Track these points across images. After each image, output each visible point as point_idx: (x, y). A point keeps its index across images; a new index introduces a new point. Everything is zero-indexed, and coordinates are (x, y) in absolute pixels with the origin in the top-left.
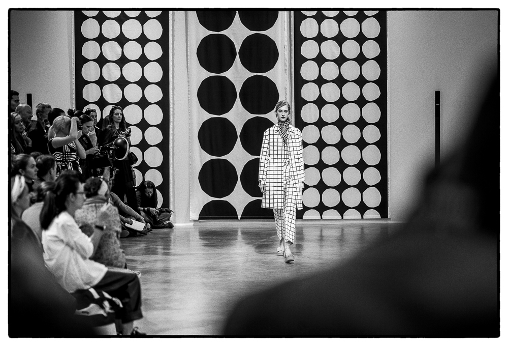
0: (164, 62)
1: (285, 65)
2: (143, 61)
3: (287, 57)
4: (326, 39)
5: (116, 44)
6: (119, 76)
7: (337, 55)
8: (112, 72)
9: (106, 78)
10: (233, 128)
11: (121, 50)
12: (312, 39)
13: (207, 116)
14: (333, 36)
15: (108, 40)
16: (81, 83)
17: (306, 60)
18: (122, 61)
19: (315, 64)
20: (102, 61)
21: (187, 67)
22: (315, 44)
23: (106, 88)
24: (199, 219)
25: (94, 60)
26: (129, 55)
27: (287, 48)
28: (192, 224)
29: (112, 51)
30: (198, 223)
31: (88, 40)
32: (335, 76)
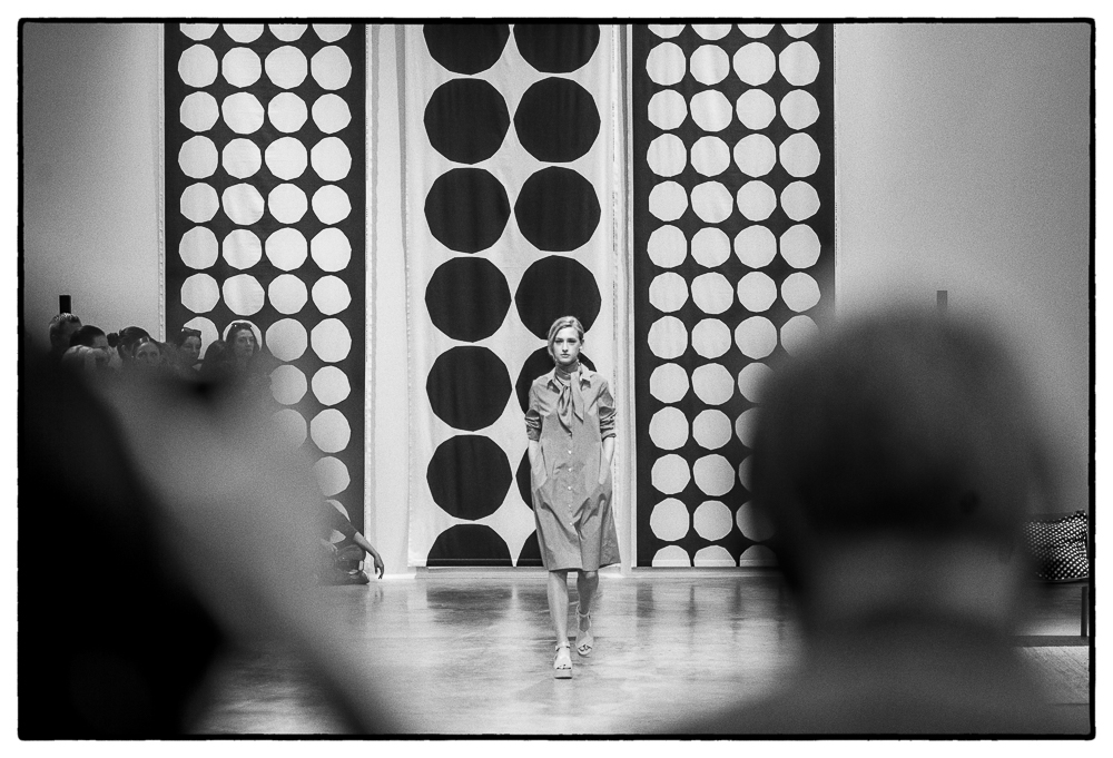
0: (354, 227)
1: (615, 235)
2: (310, 226)
3: (620, 218)
4: (703, 179)
5: (251, 190)
6: (257, 258)
7: (726, 213)
8: (242, 249)
9: (231, 262)
10: (501, 368)
11: (263, 202)
12: (672, 179)
13: (446, 343)
14: (718, 172)
15: (235, 181)
16: (176, 272)
17: (660, 223)
18: (266, 227)
19: (678, 233)
20: (221, 225)
21: (404, 237)
22: (679, 189)
23: (231, 284)
24: (429, 564)
25: (205, 225)
26: (279, 214)
27: (620, 198)
28: (412, 576)
29: (243, 204)
30: (426, 574)
31: (193, 181)
32: (721, 257)
